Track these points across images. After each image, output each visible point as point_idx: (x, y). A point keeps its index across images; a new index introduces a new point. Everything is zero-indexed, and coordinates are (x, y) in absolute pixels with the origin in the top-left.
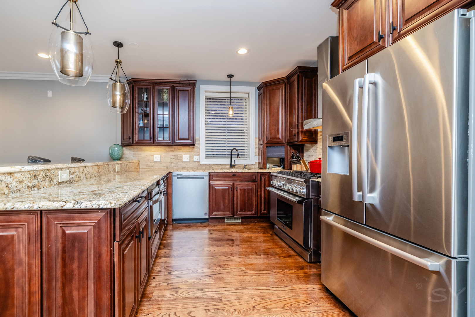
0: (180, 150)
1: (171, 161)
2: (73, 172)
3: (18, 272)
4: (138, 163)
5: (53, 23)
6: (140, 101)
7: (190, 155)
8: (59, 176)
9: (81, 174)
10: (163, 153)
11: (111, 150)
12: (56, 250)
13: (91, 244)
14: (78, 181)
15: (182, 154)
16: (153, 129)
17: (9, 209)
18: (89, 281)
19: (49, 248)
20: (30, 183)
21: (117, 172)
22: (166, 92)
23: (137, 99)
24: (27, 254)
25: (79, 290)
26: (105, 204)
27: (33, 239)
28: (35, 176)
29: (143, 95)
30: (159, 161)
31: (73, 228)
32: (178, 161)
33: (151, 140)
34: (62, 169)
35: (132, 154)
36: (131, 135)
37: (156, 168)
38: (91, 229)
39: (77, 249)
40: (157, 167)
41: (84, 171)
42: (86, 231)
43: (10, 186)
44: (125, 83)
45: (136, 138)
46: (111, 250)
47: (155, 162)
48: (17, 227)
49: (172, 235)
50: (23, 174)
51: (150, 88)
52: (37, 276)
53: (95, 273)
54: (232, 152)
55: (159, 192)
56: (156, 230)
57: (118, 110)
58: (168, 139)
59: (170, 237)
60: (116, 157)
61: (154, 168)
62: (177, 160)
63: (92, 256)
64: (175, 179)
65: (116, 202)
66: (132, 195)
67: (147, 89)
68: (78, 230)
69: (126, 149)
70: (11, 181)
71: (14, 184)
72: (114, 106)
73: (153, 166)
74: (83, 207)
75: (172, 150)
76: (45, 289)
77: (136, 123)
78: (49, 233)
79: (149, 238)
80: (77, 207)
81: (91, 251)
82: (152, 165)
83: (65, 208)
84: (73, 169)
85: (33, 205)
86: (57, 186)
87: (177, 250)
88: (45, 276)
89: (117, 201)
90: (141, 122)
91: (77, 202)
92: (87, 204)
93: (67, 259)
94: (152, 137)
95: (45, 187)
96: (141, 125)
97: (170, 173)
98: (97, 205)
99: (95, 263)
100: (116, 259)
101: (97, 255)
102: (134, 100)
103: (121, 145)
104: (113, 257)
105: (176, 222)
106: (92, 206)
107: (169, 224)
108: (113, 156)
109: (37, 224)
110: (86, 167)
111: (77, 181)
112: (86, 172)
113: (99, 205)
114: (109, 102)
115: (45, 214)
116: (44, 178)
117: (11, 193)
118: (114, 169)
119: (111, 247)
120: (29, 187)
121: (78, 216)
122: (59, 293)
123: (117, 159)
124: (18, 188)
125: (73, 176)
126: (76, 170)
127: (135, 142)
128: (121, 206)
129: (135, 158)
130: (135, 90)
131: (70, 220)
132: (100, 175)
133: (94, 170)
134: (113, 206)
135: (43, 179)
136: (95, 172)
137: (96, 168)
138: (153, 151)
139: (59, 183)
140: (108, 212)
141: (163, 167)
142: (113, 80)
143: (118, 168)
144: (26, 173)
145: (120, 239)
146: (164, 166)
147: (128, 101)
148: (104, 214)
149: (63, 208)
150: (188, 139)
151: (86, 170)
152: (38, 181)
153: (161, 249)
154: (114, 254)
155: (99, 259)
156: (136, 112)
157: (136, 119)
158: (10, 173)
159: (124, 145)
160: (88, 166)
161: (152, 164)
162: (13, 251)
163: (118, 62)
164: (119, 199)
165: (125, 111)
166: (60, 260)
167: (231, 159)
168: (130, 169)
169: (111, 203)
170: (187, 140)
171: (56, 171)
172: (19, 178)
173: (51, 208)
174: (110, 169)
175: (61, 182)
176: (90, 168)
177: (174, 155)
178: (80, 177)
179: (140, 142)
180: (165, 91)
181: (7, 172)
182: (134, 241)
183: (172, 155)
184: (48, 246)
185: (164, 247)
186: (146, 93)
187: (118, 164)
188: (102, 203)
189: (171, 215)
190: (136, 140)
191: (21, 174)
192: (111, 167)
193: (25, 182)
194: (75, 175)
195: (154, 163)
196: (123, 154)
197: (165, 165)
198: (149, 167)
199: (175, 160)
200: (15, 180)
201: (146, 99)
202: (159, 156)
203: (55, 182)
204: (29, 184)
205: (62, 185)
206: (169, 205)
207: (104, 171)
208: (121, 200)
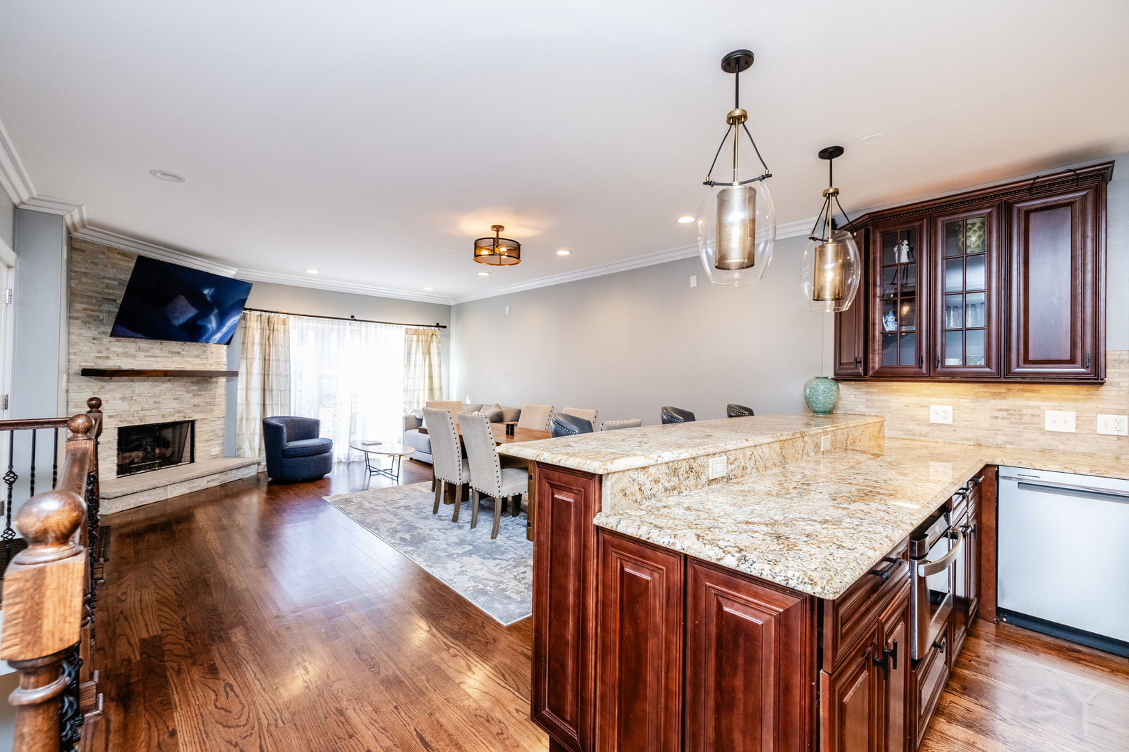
1: (993, 425)
2: (734, 458)
3: (652, 645)
4: (880, 425)
5: (705, 183)
6: (890, 266)
7: (1077, 411)
8: (710, 469)
9: (747, 462)
10: (964, 400)
11: (808, 391)
12: (708, 635)
13: (768, 652)
14: (741, 476)
15: (1039, 408)
16: (928, 338)
17: (644, 539)
18: (764, 730)
19: (696, 627)
20: (669, 482)
21: (823, 453)
22: (978, 225)
23: (878, 262)
24: (664, 620)
25: (744, 734)
26: (800, 581)
27: (674, 600)
28: (675, 471)
29: (896, 249)
30: (950, 421)
31: (736, 605)
32: (1022, 426)
33: (921, 367)
34: (714, 454)
35: (862, 400)
36: (861, 355)
37: (937, 442)
38: (770, 621)
39: (742, 650)
40: (939, 440)
41: (753, 456)
42: (760, 622)
43: (643, 488)
44: (849, 239)
45: (876, 362)
46: (811, 686)
47: (932, 424)
48: (653, 570)
49: (995, 661)
50: (660, 467)
51: (921, 226)
52: (678, 667)
53: (777, 719)
55: (947, 534)
56: (936, 638)
57: (829, 305)
58: (982, 362)
59: (987, 665)
60: (820, 407)
61: (929, 441)
62: (1020, 423)
63: (772, 679)
64: (1007, 489)
65: (825, 582)
66: (866, 563)
67: (909, 231)
68: (746, 613)
69: (845, 387)
70: (645, 480)
71: (648, 486)
72: (818, 298)
73: (925, 436)
74: (755, 573)
75: (999, 394)
76: (688, 698)
77: (874, 324)
78: (696, 598)
79: (915, 664)
80: (743, 568)
81: (768, 668)
82: (923, 433)
83: (723, 563)
84: (733, 452)
85: (675, 541)
86: (706, 488)
87: (1014, 723)
88: (688, 672)
89: (829, 580)
90: (891, 318)
91: (745, 556)
92: (763, 569)
93: (724, 661)
94: (924, 359)
95: (688, 490)
96: (891, 326)
97: (987, 466)
98: (784, 578)
99: (777, 697)
100: (824, 712)
101: (782, 684)
102: (871, 266)
103: (833, 377)
104: (816, 703)
105: (1012, 618)
106: (774, 578)
107: (983, 619)
108: (814, 405)
109: (679, 575)
110: (757, 447)
111: (739, 476)
112: (757, 457)
113: (787, 580)
114: (807, 289)
115: (691, 562)
116: (687, 472)
117: (644, 500)
118: (817, 446)
119: (812, 680)
120: (666, 489)
121: (745, 585)
122: (711, 721)
123: (824, 412)
124: (653, 492)
125: (732, 467)
126: (739, 454)
127: (871, 373)
128: (838, 596)
129: (873, 410)
130: (875, 242)
131: (730, 588)
132: (784, 459)
133: (772, 452)
134: (817, 591)
135: (686, 475)
136: (774, 456)
137: (777, 446)
138: (926, 395)
139: (711, 482)
140: (806, 598)
141: (962, 442)
142: (817, 239)
143: (825, 443)
144: (664, 466)
145: (833, 667)
146: (968, 440)
147: (856, 280)
148: (798, 600)
149: (720, 563)
150: (1072, 361)
151: (759, 451)
152: (679, 480)
153: (954, 693)
154: (818, 696)
155: (784, 694)
156: (874, 296)
157: (874, 313)
158: (644, 468)
159: (839, 378)
160: (760, 445)
161: (925, 430)
162: (647, 607)
163: (829, 194)
164: (832, 574)
165: (846, 306)
166: (712, 655)
168: (857, 442)
169: (813, 583)
170: (1066, 365)
171: (706, 458)
172: (655, 475)
173: (702, 556)
174: (806, 447)
175: (713, 480)
176: (766, 449)
177: (1004, 407)
178: (746, 468)
179: (888, 373)
180: (973, 224)
181: (641, 466)
182: (869, 671)
183: (999, 408)
184: (695, 622)
185: (965, 688)
186: (906, 242)
187: (826, 433)
188: (794, 576)
189: (992, 592)
190: (873, 368)
191: (657, 467)
192: (810, 441)
193: (662, 481)
194: (736, 464)
195: (929, 428)
196: (839, 399)
197: (969, 436)
198: (915, 438)
199: (1011, 423)
200: (650, 478)
201: (906, 256)
202: (950, 409)
203: (704, 479)
204: (667, 485)
205: (714, 486)
206: (983, 562)
207: (793, 451)
208: (837, 579)
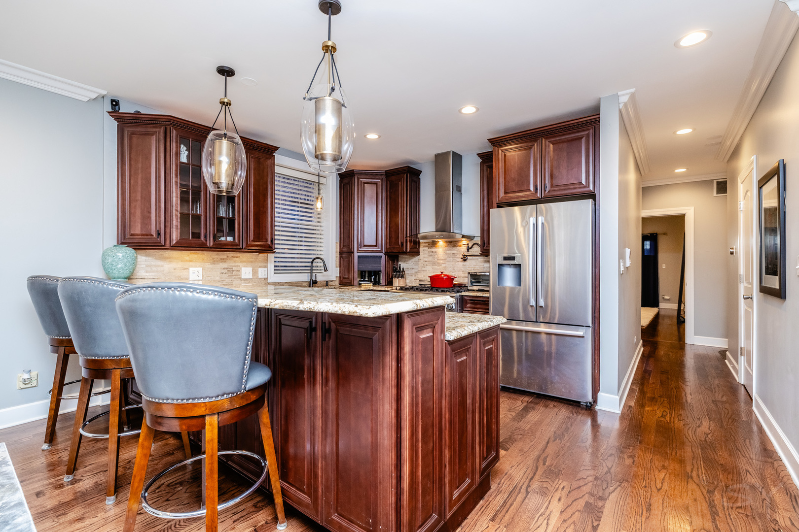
0: (237, 259)
1: (221, 278)
7: (253, 267)
10: (208, 264)
15: (239, 266)
16: (209, 220)
30: (200, 278)
36: (162, 228)
45: (175, 235)
54: (312, 262)
62: (232, 276)
77: (175, 205)
94: (208, 235)
102: (172, 158)
129: (150, 274)
130: (175, 140)
138: (187, 261)
156: (176, 184)
157: (175, 197)
167: (311, 273)
177: (226, 267)
179: (184, 243)
183: (224, 267)
199: (229, 276)
202: (200, 269)
